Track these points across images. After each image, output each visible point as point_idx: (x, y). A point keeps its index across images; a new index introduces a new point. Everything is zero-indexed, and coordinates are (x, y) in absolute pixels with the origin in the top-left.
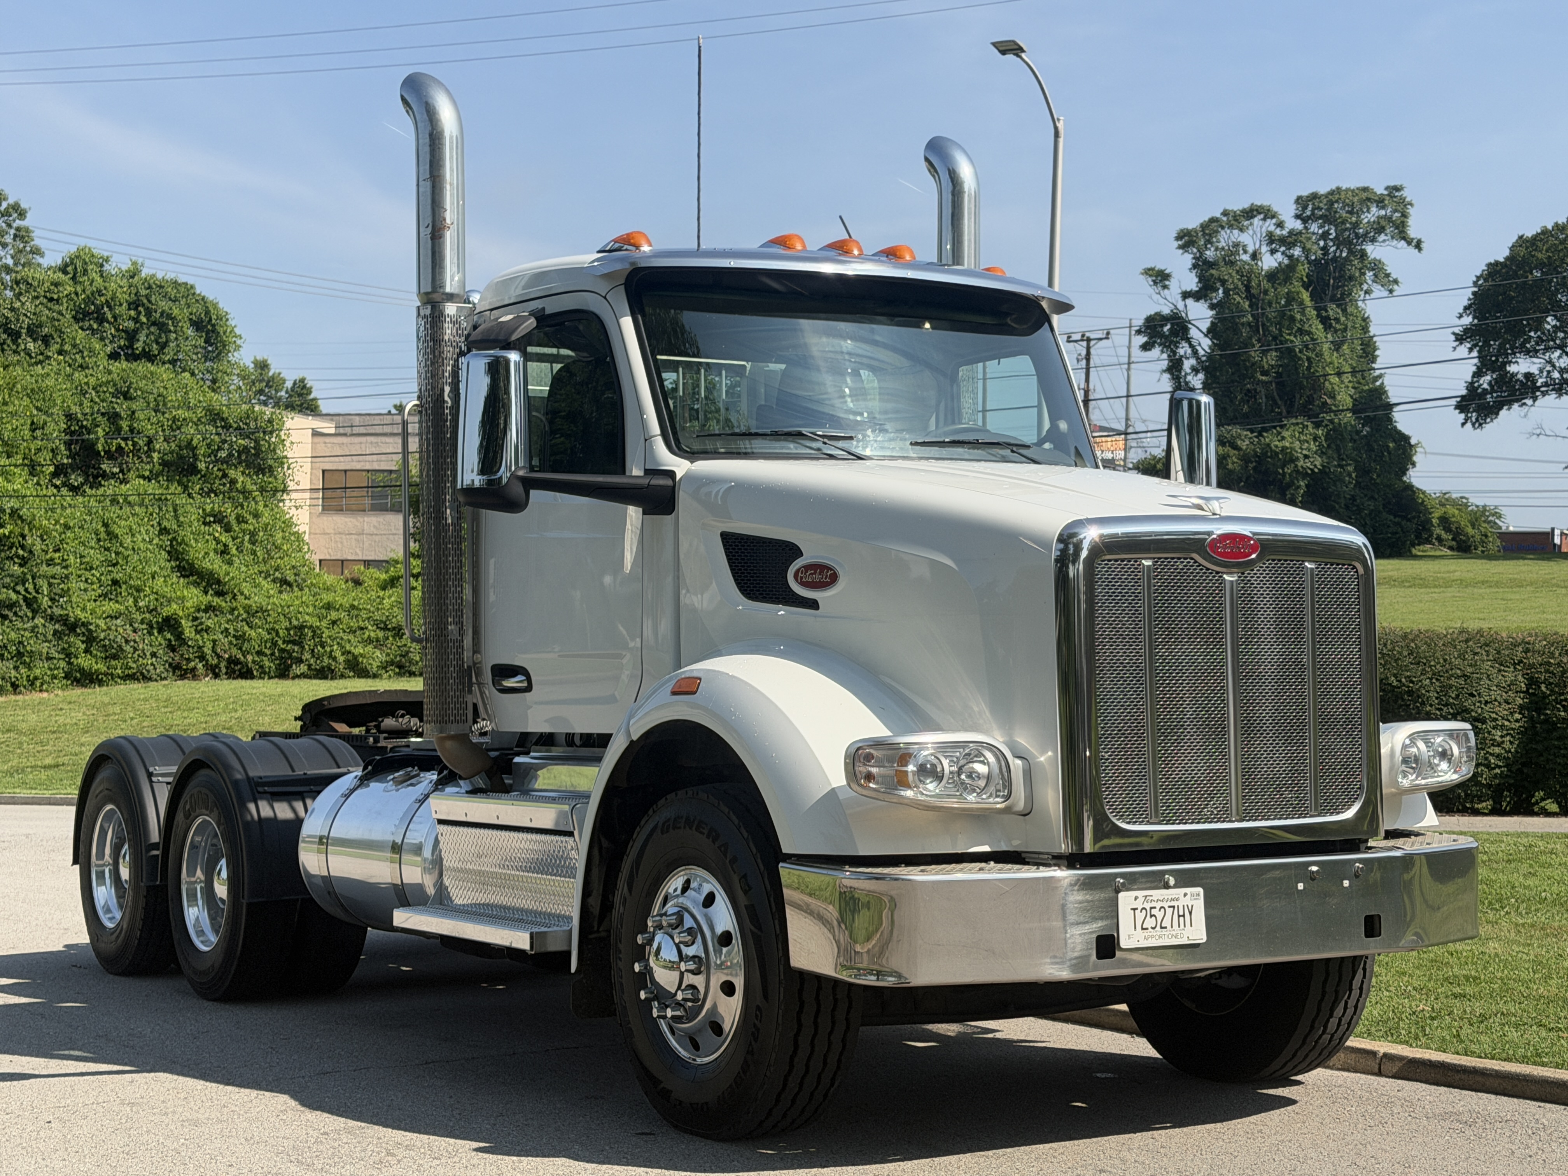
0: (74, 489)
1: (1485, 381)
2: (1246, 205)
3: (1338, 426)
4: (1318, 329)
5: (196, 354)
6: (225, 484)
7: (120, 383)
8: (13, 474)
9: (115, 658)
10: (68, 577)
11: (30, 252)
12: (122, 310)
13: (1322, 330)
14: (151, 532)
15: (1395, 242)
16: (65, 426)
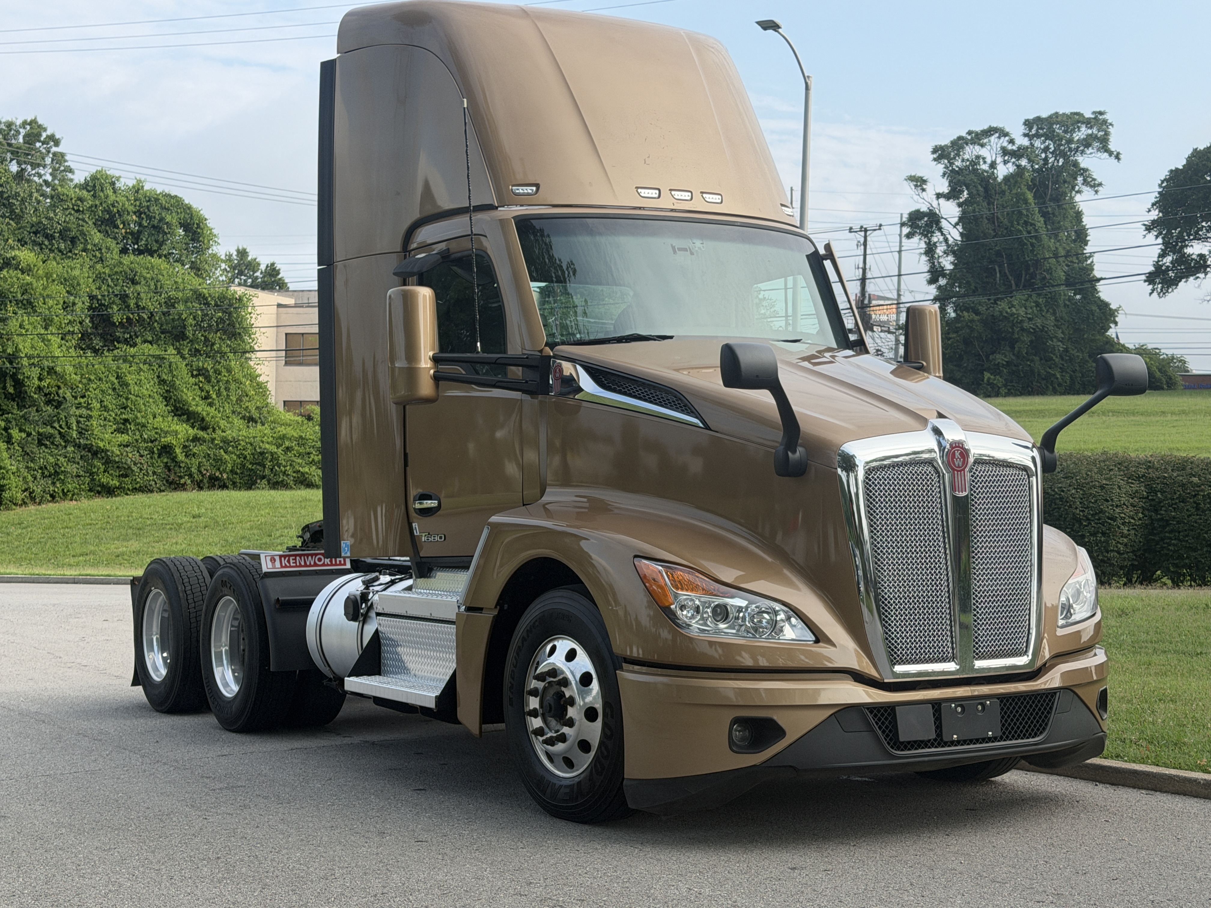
0: (95, 351)
1: (1168, 260)
2: (986, 127)
3: (1055, 296)
4: (1040, 221)
5: (185, 250)
6: (207, 346)
7: (129, 271)
8: (49, 341)
9: (126, 476)
10: (91, 417)
11: (64, 171)
12: (129, 218)
13: (1042, 222)
14: (152, 383)
15: (1099, 154)
16: (89, 304)
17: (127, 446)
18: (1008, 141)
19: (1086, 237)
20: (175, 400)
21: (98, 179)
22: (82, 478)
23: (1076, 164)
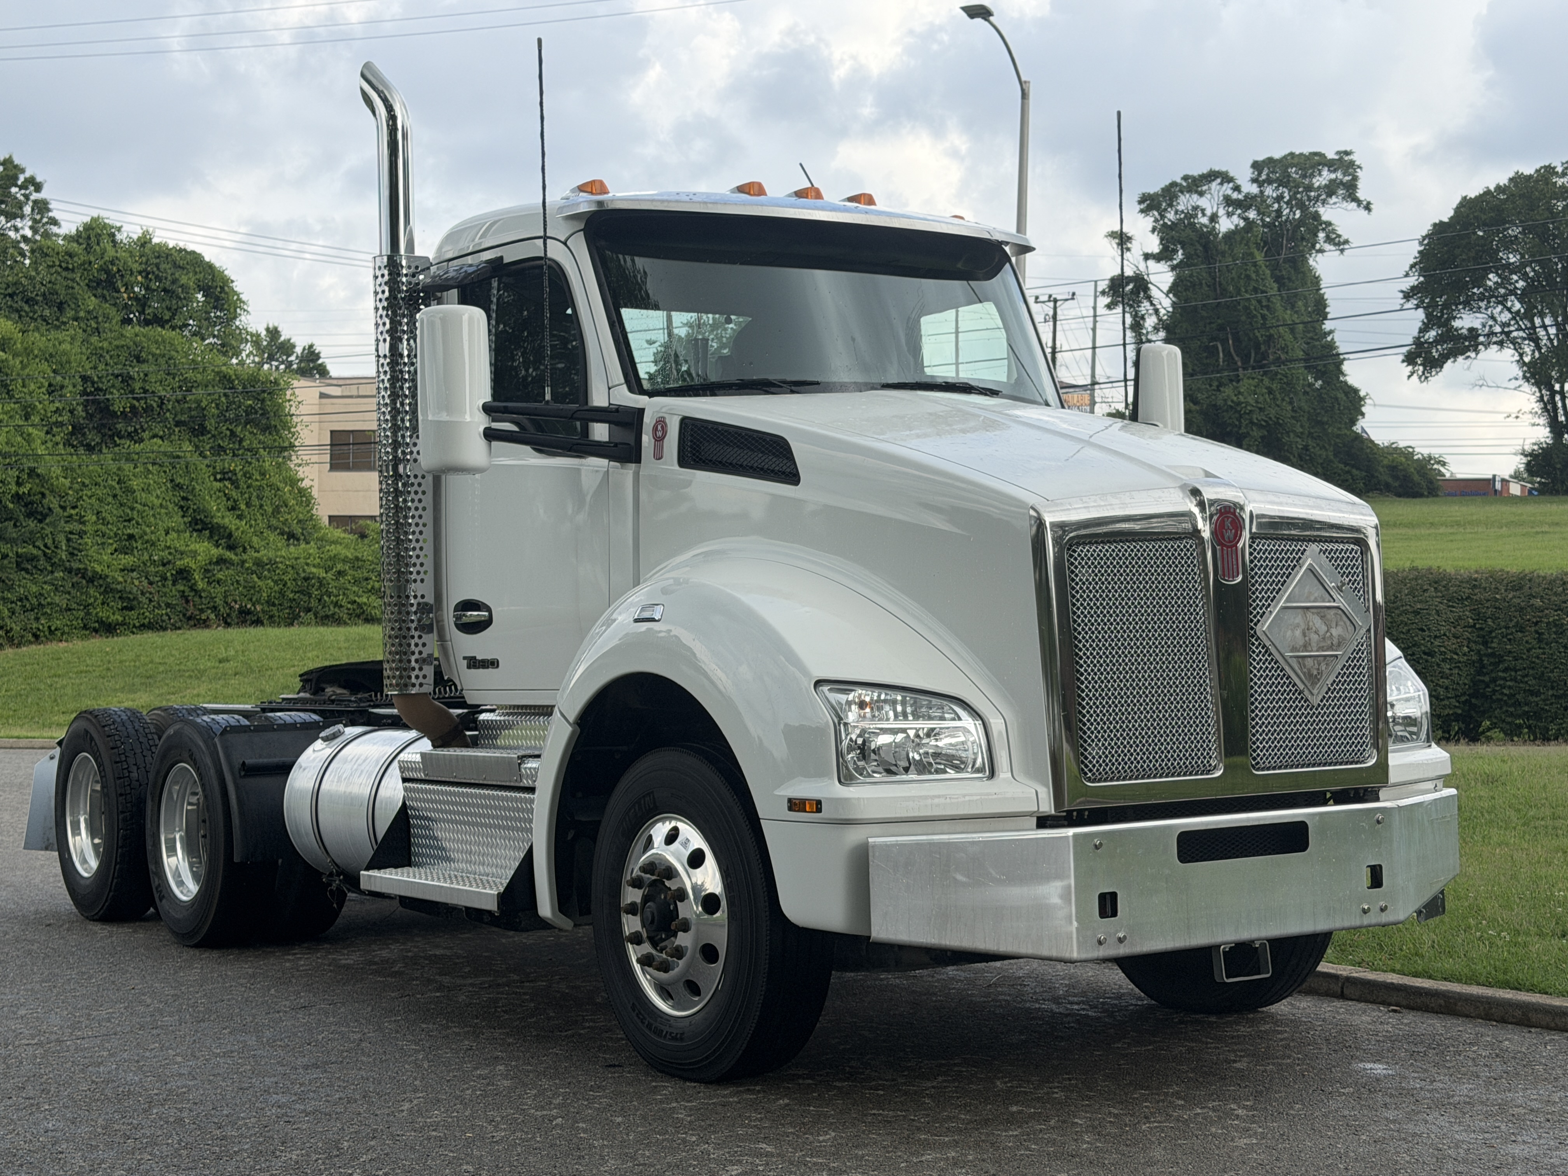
0: (91, 448)
1: (1431, 336)
2: (1205, 171)
3: (1292, 380)
4: (1272, 288)
5: (206, 320)
6: (234, 443)
7: (133, 347)
8: (29, 435)
9: (131, 609)
10: (85, 533)
11: (47, 223)
12: (133, 279)
13: (1276, 289)
14: (164, 489)
15: (1345, 204)
16: (81, 388)
17: (133, 571)
18: (1232, 189)
19: (1325, 308)
20: (194, 511)
21: (93, 229)
22: (74, 612)
23: (1316, 216)
